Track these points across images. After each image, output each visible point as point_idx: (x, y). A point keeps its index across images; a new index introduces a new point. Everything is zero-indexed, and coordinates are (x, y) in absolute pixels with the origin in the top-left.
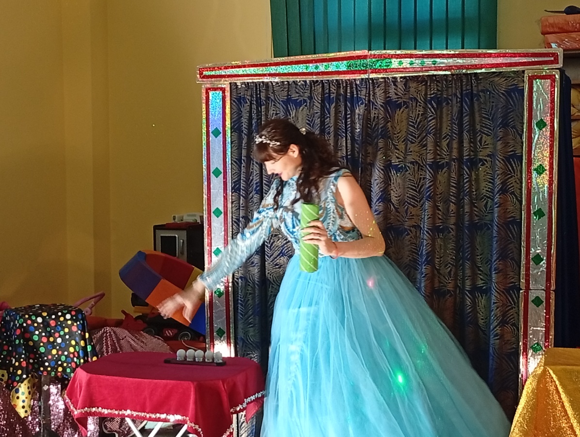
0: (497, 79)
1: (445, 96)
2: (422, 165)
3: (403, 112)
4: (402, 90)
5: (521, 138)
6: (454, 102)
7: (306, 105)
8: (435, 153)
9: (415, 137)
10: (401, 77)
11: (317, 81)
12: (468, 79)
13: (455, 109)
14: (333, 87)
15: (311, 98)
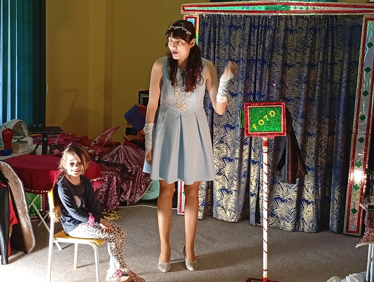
0: (347, 19)
1: (318, 27)
2: (303, 64)
3: (294, 35)
4: (294, 23)
5: (359, 52)
6: (323, 30)
7: (241, 28)
8: (310, 58)
9: (300, 49)
10: (295, 16)
11: (248, 16)
12: (332, 19)
13: (323, 35)
14: (257, 20)
15: (244, 25)
